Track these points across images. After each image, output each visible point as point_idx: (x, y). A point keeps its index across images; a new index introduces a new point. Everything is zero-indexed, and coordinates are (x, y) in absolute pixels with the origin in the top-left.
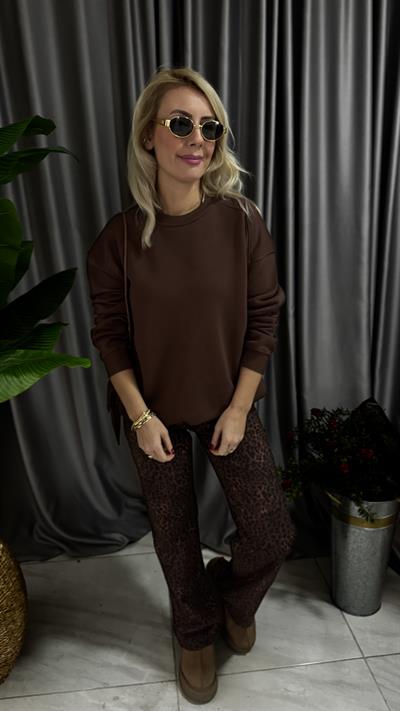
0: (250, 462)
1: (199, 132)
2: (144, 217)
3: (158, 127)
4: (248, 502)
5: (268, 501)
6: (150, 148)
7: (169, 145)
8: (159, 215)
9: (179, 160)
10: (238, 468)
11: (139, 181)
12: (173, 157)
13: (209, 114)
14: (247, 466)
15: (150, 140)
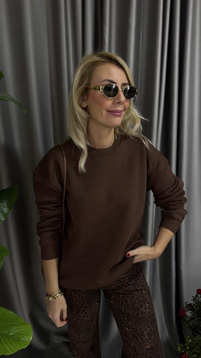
1: (122, 94)
2: (79, 151)
3: (92, 92)
4: (137, 339)
5: (151, 339)
6: (85, 106)
8: (90, 149)
10: (132, 316)
12: (104, 112)
14: (138, 314)
15: (85, 101)
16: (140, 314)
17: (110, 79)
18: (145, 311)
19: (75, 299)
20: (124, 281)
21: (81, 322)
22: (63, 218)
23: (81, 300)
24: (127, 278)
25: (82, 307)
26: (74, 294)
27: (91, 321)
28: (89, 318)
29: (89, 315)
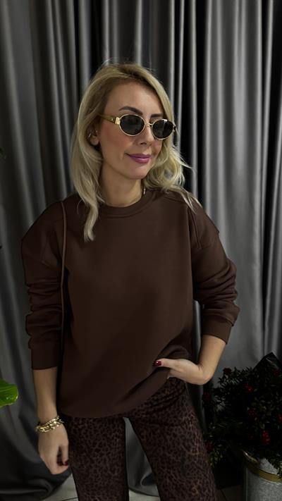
0: (187, 456)
1: (149, 130)
2: (86, 209)
3: (106, 123)
5: (203, 495)
6: (96, 143)
7: (118, 143)
8: (102, 207)
9: (128, 158)
10: (174, 462)
11: (83, 174)
12: (122, 155)
13: (159, 112)
14: (183, 460)
15: (96, 135)
16: (188, 460)
17: (132, 106)
18: (194, 454)
19: (83, 431)
20: (158, 405)
21: (95, 471)
22: (61, 309)
23: (93, 432)
24: (164, 400)
25: (94, 444)
26: (82, 424)
27: (111, 470)
28: (108, 465)
29: (107, 459)
